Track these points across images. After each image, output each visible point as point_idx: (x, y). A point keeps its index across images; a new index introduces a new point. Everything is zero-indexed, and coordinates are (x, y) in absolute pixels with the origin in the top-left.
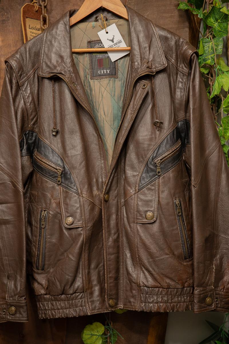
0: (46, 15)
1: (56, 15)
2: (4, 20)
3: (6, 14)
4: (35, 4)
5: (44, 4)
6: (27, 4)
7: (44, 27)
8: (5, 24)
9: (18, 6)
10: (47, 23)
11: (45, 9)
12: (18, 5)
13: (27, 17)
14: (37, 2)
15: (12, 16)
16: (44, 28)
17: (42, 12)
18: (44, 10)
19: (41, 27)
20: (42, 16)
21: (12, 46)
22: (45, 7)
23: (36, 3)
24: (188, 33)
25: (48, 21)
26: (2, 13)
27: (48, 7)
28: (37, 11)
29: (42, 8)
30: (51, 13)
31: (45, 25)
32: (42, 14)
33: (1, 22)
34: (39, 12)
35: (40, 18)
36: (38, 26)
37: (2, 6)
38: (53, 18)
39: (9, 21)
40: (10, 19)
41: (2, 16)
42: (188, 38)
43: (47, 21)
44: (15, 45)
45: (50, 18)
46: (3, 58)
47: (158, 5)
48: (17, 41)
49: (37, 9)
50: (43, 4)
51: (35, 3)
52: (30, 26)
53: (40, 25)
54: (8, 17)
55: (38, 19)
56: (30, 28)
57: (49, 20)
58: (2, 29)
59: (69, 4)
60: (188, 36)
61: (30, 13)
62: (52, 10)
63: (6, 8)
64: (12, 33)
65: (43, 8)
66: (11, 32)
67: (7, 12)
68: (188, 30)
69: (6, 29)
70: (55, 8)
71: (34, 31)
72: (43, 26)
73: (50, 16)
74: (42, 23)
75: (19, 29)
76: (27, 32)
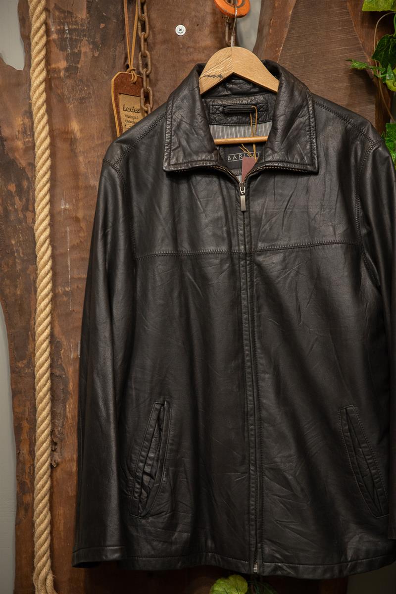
0: (149, 88)
1: (164, 88)
2: (83, 98)
3: (86, 88)
4: (131, 72)
5: (147, 71)
6: (120, 74)
7: (147, 107)
8: (85, 104)
9: (105, 75)
10: (151, 102)
11: (148, 79)
12: (104, 73)
13: (120, 94)
14: (135, 68)
15: (96, 92)
16: (146, 109)
17: (143, 84)
18: (146, 80)
19: (141, 107)
20: (142, 90)
21: (95, 137)
22: (148, 76)
23: (134, 70)
24: (374, 113)
25: (153, 98)
26: (80, 87)
27: (152, 76)
28: (135, 83)
29: (142, 78)
30: (156, 86)
31: (148, 105)
32: (143, 86)
33: (79, 101)
34: (139, 84)
35: (140, 93)
36: (137, 107)
37: (80, 76)
38: (158, 92)
39: (91, 100)
40: (93, 97)
41: (80, 91)
42: (374, 120)
43: (151, 97)
44: (100, 136)
45: (155, 94)
46: (83, 157)
47: (325, 71)
48: (104, 129)
49: (135, 79)
50: (144, 73)
51: (132, 70)
52: (125, 106)
53: (139, 104)
54: (89, 93)
55: (136, 95)
56: (125, 109)
57: (153, 95)
58: (81, 112)
59: (184, 70)
60: (374, 117)
61: (125, 86)
62: (157, 80)
63: (87, 80)
64: (96, 118)
65: (144, 78)
66: (94, 116)
67: (87, 86)
68: (374, 108)
69: (86, 111)
70: (162, 78)
71: (131, 114)
72: (145, 105)
73: (155, 89)
74: (143, 101)
75: (107, 110)
76: (121, 115)
